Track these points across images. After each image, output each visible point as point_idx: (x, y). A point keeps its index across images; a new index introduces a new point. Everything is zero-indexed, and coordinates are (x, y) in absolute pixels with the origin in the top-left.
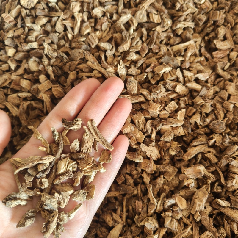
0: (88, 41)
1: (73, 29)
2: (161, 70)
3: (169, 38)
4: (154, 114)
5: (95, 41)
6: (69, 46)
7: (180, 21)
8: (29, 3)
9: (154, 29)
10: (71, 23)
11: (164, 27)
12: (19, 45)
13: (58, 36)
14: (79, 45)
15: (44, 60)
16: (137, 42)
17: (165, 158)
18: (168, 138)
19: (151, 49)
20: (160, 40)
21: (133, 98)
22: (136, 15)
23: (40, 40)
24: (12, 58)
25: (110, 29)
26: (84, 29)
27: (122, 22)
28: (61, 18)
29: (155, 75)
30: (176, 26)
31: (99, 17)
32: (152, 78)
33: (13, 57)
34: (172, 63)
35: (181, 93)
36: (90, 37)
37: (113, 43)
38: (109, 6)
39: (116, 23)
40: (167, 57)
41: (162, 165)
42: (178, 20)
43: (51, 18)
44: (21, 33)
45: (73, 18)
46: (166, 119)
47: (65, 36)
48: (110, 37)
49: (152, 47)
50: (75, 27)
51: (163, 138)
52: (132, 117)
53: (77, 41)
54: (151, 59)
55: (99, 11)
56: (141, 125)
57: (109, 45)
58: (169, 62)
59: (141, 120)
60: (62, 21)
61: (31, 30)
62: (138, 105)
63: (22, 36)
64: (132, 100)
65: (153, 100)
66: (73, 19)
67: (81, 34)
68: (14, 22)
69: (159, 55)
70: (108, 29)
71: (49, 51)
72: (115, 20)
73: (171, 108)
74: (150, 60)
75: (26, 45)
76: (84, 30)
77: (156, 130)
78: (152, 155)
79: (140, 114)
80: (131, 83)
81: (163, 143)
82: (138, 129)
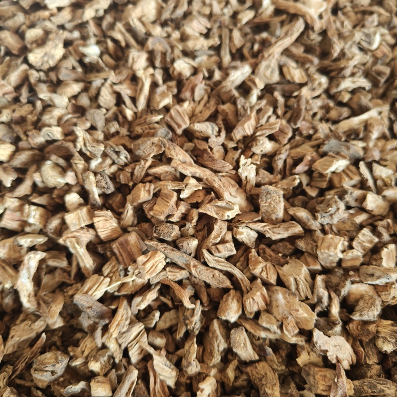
0: (169, 119)
1: (134, 100)
2: (330, 166)
3: (327, 109)
4: (331, 258)
5: (183, 120)
6: (128, 133)
7: (344, 77)
8: (46, 59)
9: (296, 94)
10: (130, 89)
11: (314, 90)
12: (22, 136)
13: (105, 115)
14: (150, 129)
15: (76, 162)
16: (269, 117)
17: (368, 362)
18: (370, 313)
19: (298, 129)
20: (311, 113)
21: (275, 228)
22: (259, 69)
23: (67, 123)
24: (5, 165)
25: (209, 97)
26: (157, 97)
27: (233, 82)
28: (109, 82)
29: (315, 179)
30: (338, 85)
31: (186, 76)
32: (308, 185)
33: (9, 161)
34: (346, 152)
35: (376, 212)
36: (174, 112)
37: (220, 121)
38: (205, 58)
39: (219, 87)
40: (333, 142)
41: (367, 380)
42: (340, 76)
43: (89, 85)
44: (27, 113)
45: (134, 79)
46: (356, 270)
47: (119, 114)
48: (211, 112)
49: (299, 125)
50: (139, 96)
51: (358, 314)
52: (280, 272)
53: (145, 122)
54: (301, 147)
55: (186, 65)
56: (304, 287)
57: (212, 127)
58: (340, 150)
59: (302, 277)
60: (111, 86)
61: (48, 106)
62: (287, 243)
63: (30, 116)
64: (274, 233)
65: (320, 230)
66: (134, 83)
67: (152, 108)
68: (14, 95)
69: (316, 139)
70: (206, 98)
71: (87, 142)
72: (217, 81)
73: (364, 244)
74: (299, 150)
75: (38, 134)
76: (159, 100)
77: (339, 295)
78: (341, 356)
79: (295, 262)
80: (269, 196)
81: (359, 327)
82: (297, 299)
